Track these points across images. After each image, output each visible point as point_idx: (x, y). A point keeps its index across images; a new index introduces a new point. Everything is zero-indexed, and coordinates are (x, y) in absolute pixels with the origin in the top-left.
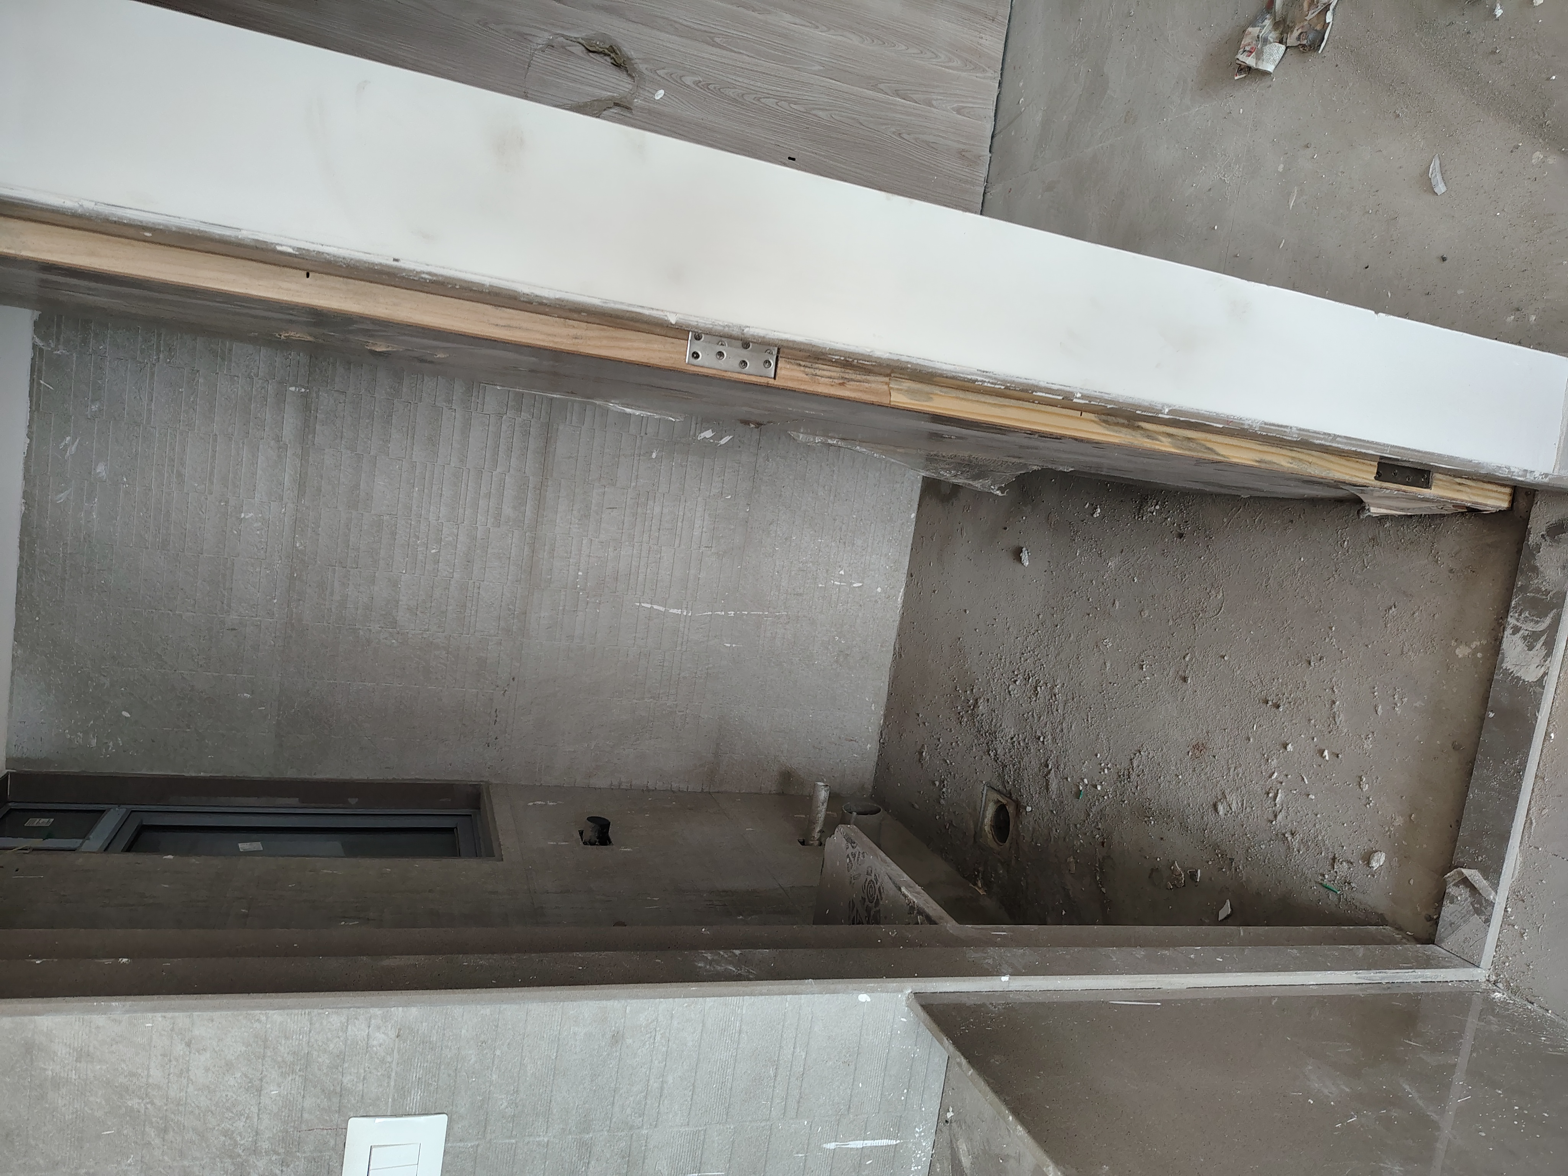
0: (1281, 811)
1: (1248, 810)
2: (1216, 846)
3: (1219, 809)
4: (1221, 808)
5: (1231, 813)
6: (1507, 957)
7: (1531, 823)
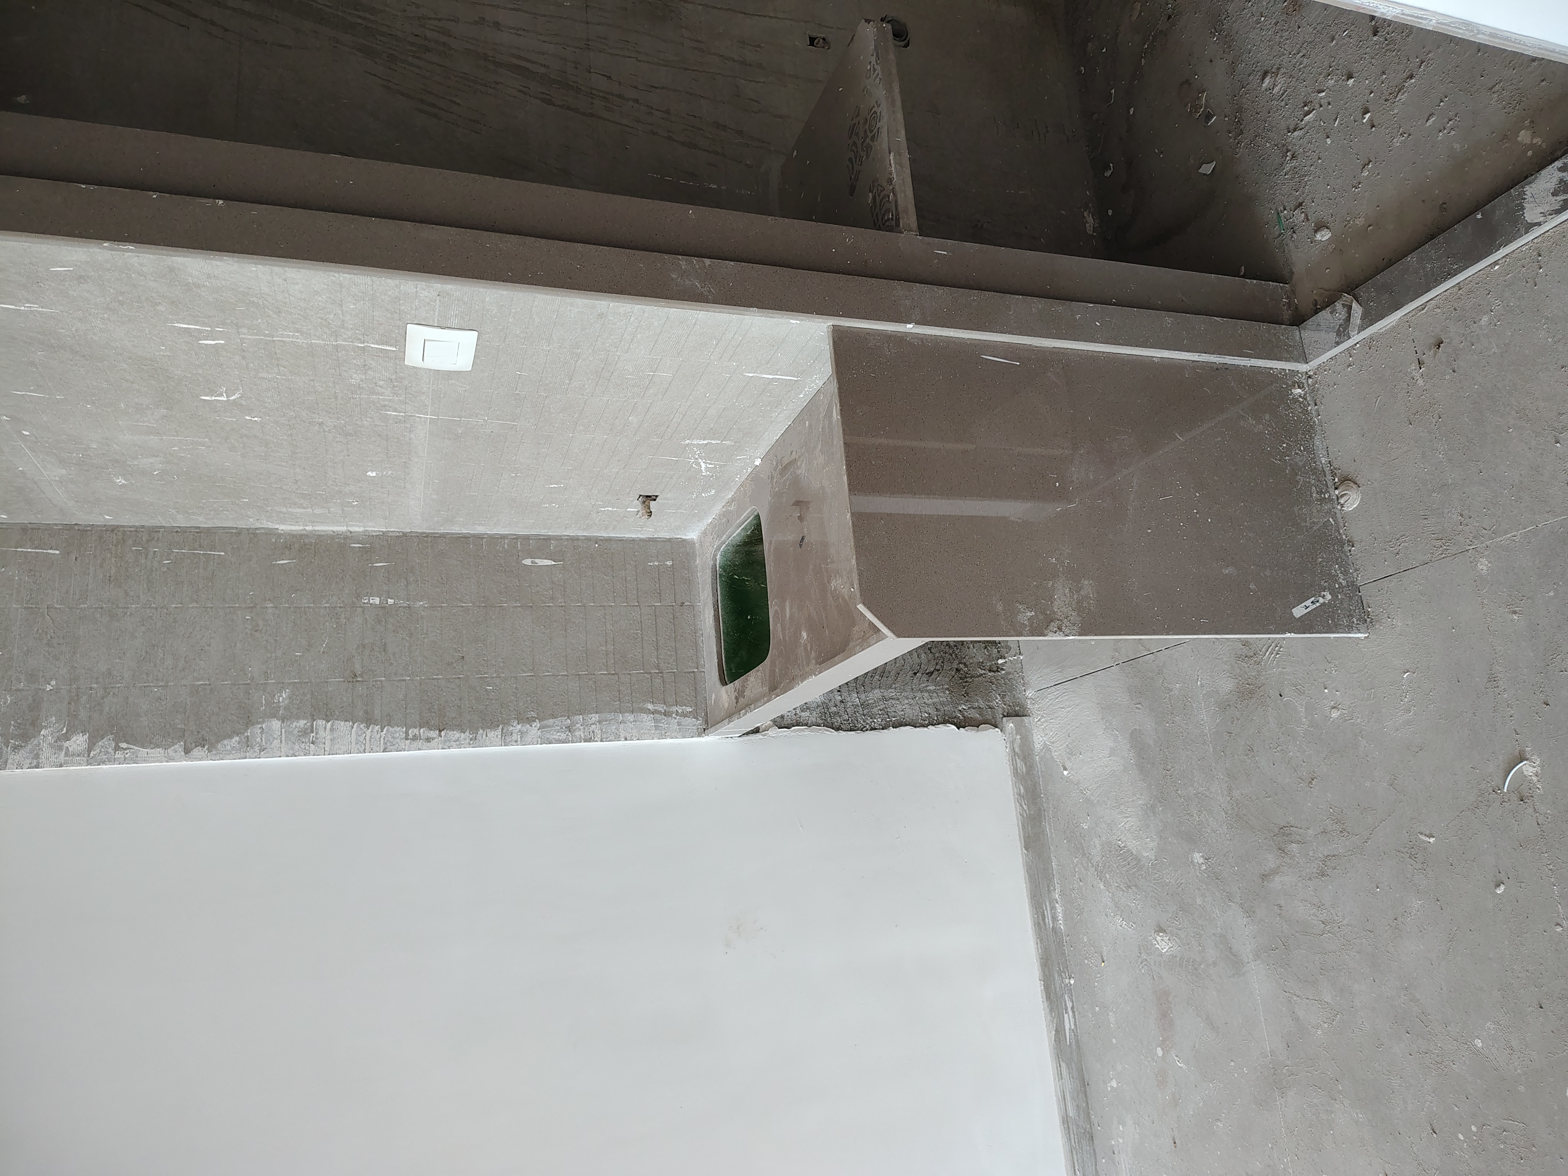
0: (1301, 129)
1: (1283, 104)
2: (1240, 110)
3: (1265, 80)
4: (1267, 80)
5: (1271, 93)
6: (1330, 369)
7: (1423, 309)
